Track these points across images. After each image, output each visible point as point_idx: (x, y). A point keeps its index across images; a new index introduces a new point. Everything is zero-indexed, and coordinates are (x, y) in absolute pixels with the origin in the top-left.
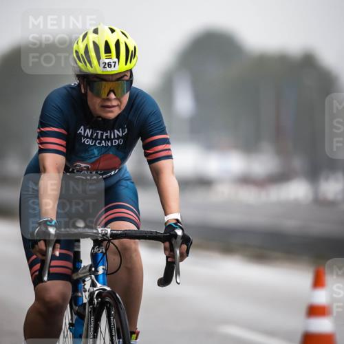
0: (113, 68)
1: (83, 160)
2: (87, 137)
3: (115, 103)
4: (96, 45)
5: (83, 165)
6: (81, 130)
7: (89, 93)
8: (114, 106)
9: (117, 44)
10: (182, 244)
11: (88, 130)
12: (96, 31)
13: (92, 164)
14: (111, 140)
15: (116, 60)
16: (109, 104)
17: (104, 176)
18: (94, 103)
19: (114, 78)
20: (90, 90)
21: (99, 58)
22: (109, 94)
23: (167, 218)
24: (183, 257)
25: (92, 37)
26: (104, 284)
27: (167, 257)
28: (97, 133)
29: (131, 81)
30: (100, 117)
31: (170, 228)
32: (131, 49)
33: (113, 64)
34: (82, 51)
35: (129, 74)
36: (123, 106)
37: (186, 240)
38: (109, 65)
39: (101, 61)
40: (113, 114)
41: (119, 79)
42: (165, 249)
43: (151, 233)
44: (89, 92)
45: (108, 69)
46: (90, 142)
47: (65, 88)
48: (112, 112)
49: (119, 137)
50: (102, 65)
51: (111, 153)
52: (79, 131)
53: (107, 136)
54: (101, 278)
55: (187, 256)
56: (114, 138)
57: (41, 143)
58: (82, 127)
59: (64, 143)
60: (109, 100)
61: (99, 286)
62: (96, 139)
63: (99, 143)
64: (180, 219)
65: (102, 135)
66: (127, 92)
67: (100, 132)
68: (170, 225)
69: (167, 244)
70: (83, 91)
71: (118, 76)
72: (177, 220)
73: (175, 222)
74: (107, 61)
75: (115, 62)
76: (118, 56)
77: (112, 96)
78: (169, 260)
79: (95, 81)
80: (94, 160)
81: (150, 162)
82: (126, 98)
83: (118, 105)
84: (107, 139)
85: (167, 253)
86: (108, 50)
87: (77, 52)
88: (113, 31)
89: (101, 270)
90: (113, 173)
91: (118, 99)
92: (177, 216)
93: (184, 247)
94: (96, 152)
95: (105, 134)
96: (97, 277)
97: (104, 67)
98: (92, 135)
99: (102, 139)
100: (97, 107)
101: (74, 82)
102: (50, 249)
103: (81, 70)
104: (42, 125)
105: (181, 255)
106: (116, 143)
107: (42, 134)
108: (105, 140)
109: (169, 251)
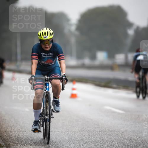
0: (46, 38)
2: (43, 55)
3: (48, 46)
4: (42, 33)
5: (44, 62)
7: (42, 44)
11: (44, 53)
16: (47, 47)
21: (43, 36)
25: (42, 31)
28: (46, 54)
29: (52, 41)
34: (39, 35)
37: (66, 79)
38: (46, 37)
40: (48, 49)
41: (49, 41)
46: (45, 56)
51: (50, 59)
54: (47, 89)
57: (32, 57)
59: (37, 57)
60: (46, 46)
61: (47, 91)
69: (62, 80)
74: (45, 36)
76: (48, 35)
77: (47, 45)
78: (63, 84)
80: (46, 61)
81: (59, 61)
82: (51, 45)
86: (45, 34)
88: (47, 29)
94: (46, 59)
95: (48, 54)
96: (46, 89)
102: (33, 82)
104: (32, 53)
105: (65, 83)
106: (51, 56)
107: (32, 55)
108: (48, 56)
109: (62, 82)
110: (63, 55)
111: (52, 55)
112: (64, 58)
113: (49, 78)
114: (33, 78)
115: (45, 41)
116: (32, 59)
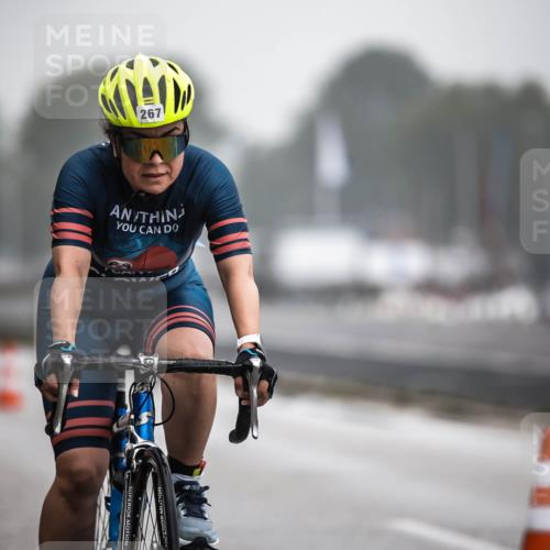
0: (156, 119)
2: (125, 221)
3: (162, 170)
5: (121, 263)
6: (116, 212)
7: (124, 156)
8: (161, 175)
9: (162, 82)
10: (261, 379)
11: (125, 211)
12: (131, 65)
14: (162, 225)
15: (161, 106)
16: (153, 171)
18: (133, 171)
20: (125, 151)
21: (134, 104)
22: (152, 157)
23: (240, 343)
24: (263, 399)
26: (149, 439)
27: (240, 400)
28: (141, 216)
29: (185, 138)
30: (142, 191)
31: (244, 356)
32: (183, 88)
33: (156, 112)
35: (181, 127)
37: (267, 373)
38: (151, 114)
39: (138, 109)
40: (161, 186)
41: (166, 135)
42: (237, 387)
43: (219, 363)
45: (149, 120)
46: (130, 228)
47: (91, 149)
48: (158, 183)
49: (172, 222)
50: (140, 115)
51: (161, 244)
52: (113, 212)
53: (155, 220)
54: (144, 430)
55: (271, 397)
56: (166, 223)
57: (56, 231)
58: (117, 207)
59: (87, 230)
60: (153, 165)
61: (140, 441)
62: (139, 223)
63: (144, 230)
64: (259, 342)
65: (148, 217)
66: (179, 153)
67: (144, 214)
68: (245, 352)
69: (240, 380)
70: (115, 155)
71: (165, 130)
72: (256, 344)
73: (252, 347)
74: (147, 108)
75: (159, 110)
76: (163, 100)
77: (158, 159)
78: (244, 403)
79: (130, 139)
81: (218, 259)
82: (179, 162)
83: (167, 173)
84: (156, 224)
85: (240, 393)
86: (147, 91)
87: (103, 97)
88: (155, 63)
89: (144, 418)
90: (170, 273)
91: (167, 164)
92: (256, 338)
93: (265, 384)
94: (139, 242)
95: (152, 217)
96: (138, 429)
97: (143, 117)
98: (132, 217)
99: (147, 224)
100: (137, 177)
104: (57, 204)
106: (168, 229)
107: (56, 218)
108: (152, 226)
109: (243, 390)
110: (242, 227)
111: (178, 221)
112: (248, 244)
113: (160, 366)
115: (145, 136)
116: (56, 243)
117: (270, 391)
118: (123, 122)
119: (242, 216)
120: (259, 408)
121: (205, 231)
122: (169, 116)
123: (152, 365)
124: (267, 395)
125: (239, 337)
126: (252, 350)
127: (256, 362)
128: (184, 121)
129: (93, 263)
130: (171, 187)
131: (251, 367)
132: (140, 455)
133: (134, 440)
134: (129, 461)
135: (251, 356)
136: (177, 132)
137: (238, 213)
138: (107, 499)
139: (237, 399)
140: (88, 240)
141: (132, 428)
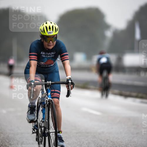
0: (51, 34)
1: (42, 62)
3: (52, 44)
5: (42, 63)
6: (42, 53)
8: (51, 45)
11: (44, 53)
12: (46, 23)
13: (45, 63)
15: (52, 31)
16: (50, 44)
17: (49, 66)
19: (52, 37)
22: (50, 41)
23: (67, 78)
24: (72, 89)
25: (45, 25)
26: (50, 98)
28: (47, 54)
29: (56, 38)
30: (47, 48)
31: (68, 80)
32: (57, 28)
34: (42, 29)
36: (54, 45)
37: (72, 83)
38: (50, 33)
39: (48, 32)
41: (53, 37)
43: (63, 82)
44: (44, 41)
45: (50, 34)
46: (44, 56)
48: (51, 47)
49: (53, 55)
50: (48, 33)
51: (50, 59)
54: (49, 96)
57: (30, 58)
59: (36, 57)
60: (50, 43)
61: (48, 98)
64: (71, 77)
65: (48, 54)
66: (55, 41)
67: (47, 53)
68: (68, 79)
69: (67, 85)
70: (42, 41)
71: (53, 36)
74: (50, 32)
76: (53, 30)
77: (51, 42)
78: (68, 90)
80: (45, 61)
81: (62, 61)
82: (55, 43)
83: (53, 45)
84: (50, 55)
86: (50, 28)
87: (41, 29)
89: (49, 94)
90: (52, 65)
92: (70, 77)
93: (72, 86)
94: (46, 59)
99: (48, 55)
101: (40, 39)
102: (33, 89)
103: (42, 35)
105: (71, 88)
107: (30, 55)
108: (49, 55)
109: (68, 87)
110: (67, 55)
112: (68, 58)
113: (51, 83)
114: (33, 84)
115: (49, 37)
116: (30, 60)
117: (73, 87)
118: (45, 34)
119: (67, 52)
120: (71, 91)
121: (59, 56)
122: (54, 33)
123: (50, 83)
124: (72, 88)
125: (67, 76)
126: (69, 79)
127: (70, 81)
128: (56, 34)
129: (38, 63)
130: (53, 48)
131: (69, 82)
132: (49, 101)
133: (47, 98)
134: (47, 103)
135: (69, 80)
136: (55, 37)
137: (66, 52)
138: (42, 110)
139: (67, 89)
140: (36, 59)
141: (47, 96)
